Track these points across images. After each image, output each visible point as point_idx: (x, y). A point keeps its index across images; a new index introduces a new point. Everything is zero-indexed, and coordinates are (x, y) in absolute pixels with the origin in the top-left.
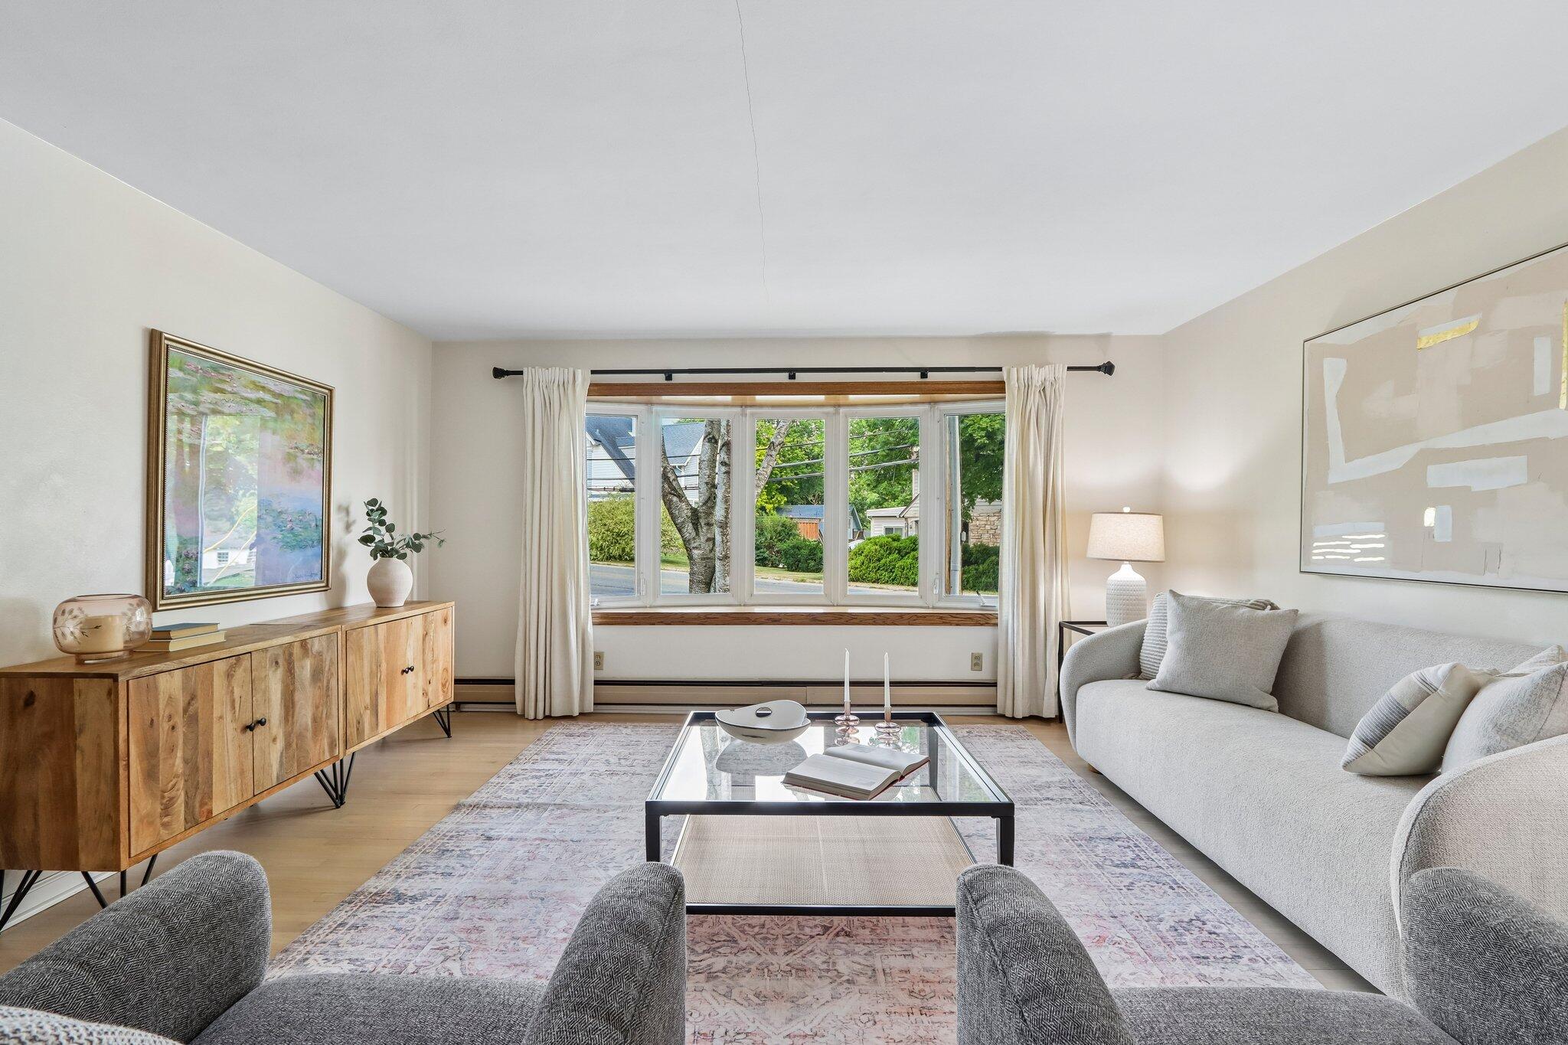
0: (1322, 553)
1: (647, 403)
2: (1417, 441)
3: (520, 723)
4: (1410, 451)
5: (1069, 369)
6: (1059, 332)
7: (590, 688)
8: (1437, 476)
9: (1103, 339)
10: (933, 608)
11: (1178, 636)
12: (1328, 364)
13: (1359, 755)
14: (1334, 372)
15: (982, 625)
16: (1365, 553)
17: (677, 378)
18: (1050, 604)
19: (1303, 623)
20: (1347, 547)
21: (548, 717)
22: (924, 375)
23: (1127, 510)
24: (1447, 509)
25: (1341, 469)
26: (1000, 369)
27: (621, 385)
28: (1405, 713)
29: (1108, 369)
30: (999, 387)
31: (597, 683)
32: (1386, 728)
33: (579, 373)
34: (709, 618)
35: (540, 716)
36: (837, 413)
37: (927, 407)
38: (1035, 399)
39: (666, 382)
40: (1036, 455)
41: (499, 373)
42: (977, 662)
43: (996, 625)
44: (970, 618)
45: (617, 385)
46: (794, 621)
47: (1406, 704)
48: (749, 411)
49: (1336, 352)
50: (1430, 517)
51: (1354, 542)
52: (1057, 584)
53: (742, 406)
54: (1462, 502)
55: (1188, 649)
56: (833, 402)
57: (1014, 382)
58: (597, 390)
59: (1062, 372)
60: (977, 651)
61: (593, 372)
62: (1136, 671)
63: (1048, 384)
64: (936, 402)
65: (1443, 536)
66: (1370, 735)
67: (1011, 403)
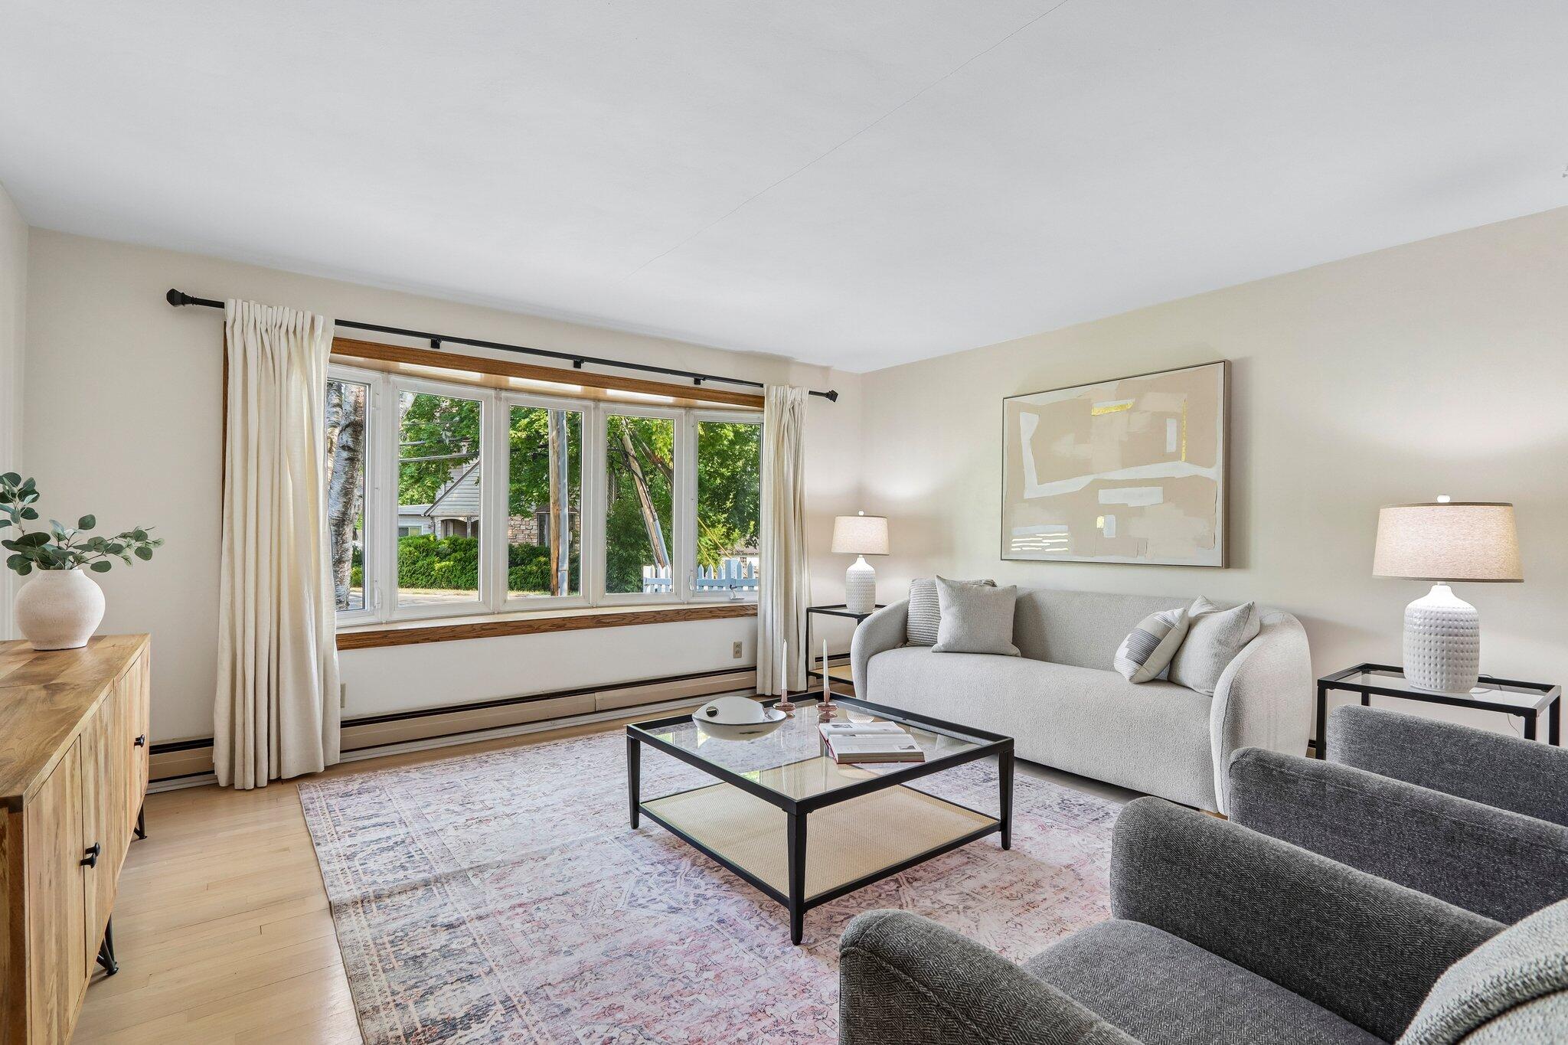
0: (1016, 547)
1: (382, 370)
2: (1093, 474)
3: (223, 799)
4: (1083, 481)
5: (811, 393)
6: (800, 360)
7: (336, 733)
8: (1105, 497)
9: (825, 370)
10: (688, 604)
11: (954, 610)
12: (1023, 415)
13: (1137, 671)
14: (1028, 424)
15: (742, 616)
16: (1052, 545)
17: (446, 347)
18: (801, 593)
19: (1020, 593)
20: (1041, 542)
21: (278, 781)
22: (697, 382)
23: (861, 513)
24: (1113, 517)
25: (1034, 489)
26: (762, 386)
27: (371, 344)
28: (1158, 641)
29: (832, 396)
30: (758, 401)
31: (345, 724)
32: (1148, 651)
33: (320, 321)
34: (484, 630)
35: (263, 781)
36: (596, 408)
37: (683, 411)
38: (787, 416)
39: (431, 349)
40: (788, 465)
41: (176, 298)
42: (738, 650)
43: (756, 615)
44: (733, 611)
45: (366, 343)
46: (580, 625)
47: (1158, 635)
48: (504, 394)
49: (1030, 409)
50: (1100, 522)
51: (1046, 538)
52: (805, 575)
53: (496, 389)
54: (1122, 513)
55: (964, 618)
56: (593, 395)
57: (773, 399)
58: (343, 348)
59: (806, 396)
60: (737, 640)
61: (338, 322)
62: (904, 640)
63: (796, 403)
64: (691, 407)
65: (1110, 533)
66: (1140, 658)
67: (768, 417)
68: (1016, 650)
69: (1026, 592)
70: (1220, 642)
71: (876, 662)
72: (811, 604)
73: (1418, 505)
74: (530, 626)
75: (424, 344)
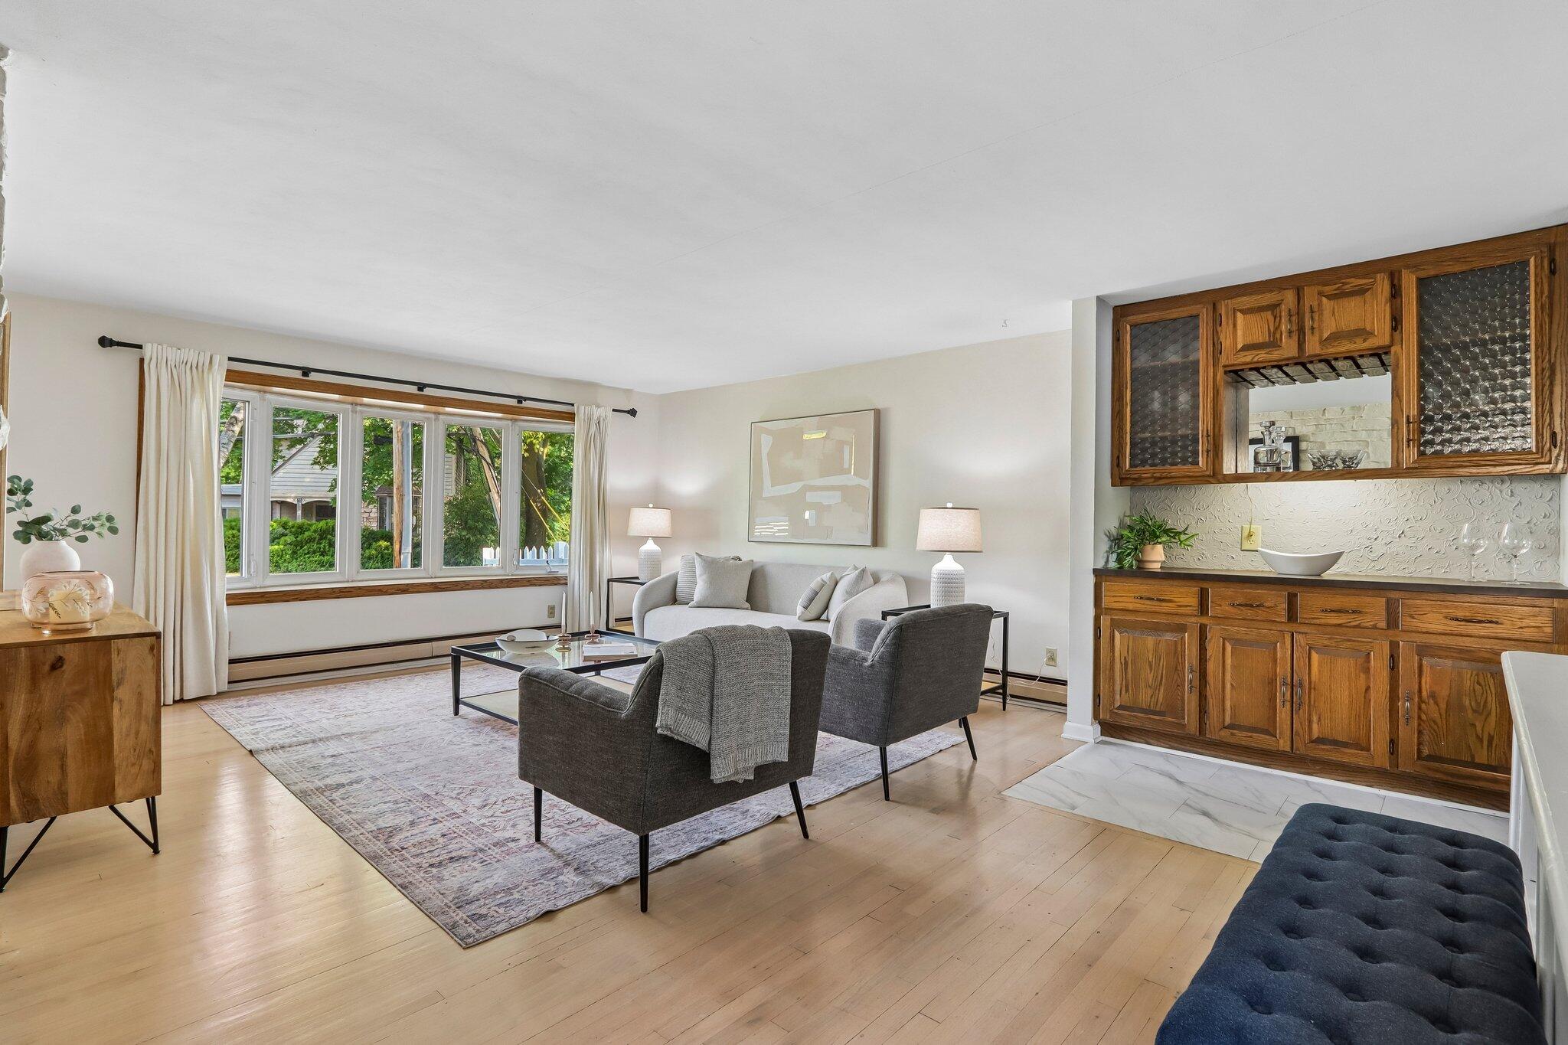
0: (759, 531)
1: (260, 391)
2: (803, 480)
4: (799, 485)
5: (614, 410)
6: (604, 384)
7: (225, 667)
8: (811, 497)
9: (628, 392)
10: (512, 575)
11: (704, 577)
12: (763, 436)
13: (803, 613)
14: (766, 442)
15: (555, 584)
16: (780, 531)
17: (314, 377)
18: (603, 566)
19: (756, 566)
20: (772, 528)
21: (182, 701)
22: (520, 402)
23: (651, 505)
24: (814, 512)
25: (769, 490)
26: (573, 405)
28: (817, 593)
29: (633, 413)
30: (570, 417)
31: (232, 662)
32: (811, 600)
33: (217, 359)
34: (343, 592)
35: (172, 699)
36: (437, 419)
37: (510, 423)
38: (593, 429)
39: (302, 377)
40: (594, 467)
41: (104, 342)
42: (552, 611)
43: (566, 584)
44: (548, 581)
45: (251, 373)
46: (420, 590)
47: (817, 590)
48: (359, 408)
49: (768, 432)
50: (807, 515)
51: (775, 526)
52: (607, 553)
53: (352, 404)
54: (820, 509)
55: (711, 583)
56: (433, 410)
57: (582, 415)
58: (232, 376)
59: (610, 413)
60: (551, 603)
61: (230, 359)
62: (674, 600)
63: (602, 418)
64: (516, 420)
65: (812, 523)
66: (806, 604)
67: (577, 429)
68: (748, 605)
69: (760, 564)
70: (847, 592)
71: (650, 615)
72: (612, 574)
73: (939, 508)
74: (380, 590)
75: (297, 374)
